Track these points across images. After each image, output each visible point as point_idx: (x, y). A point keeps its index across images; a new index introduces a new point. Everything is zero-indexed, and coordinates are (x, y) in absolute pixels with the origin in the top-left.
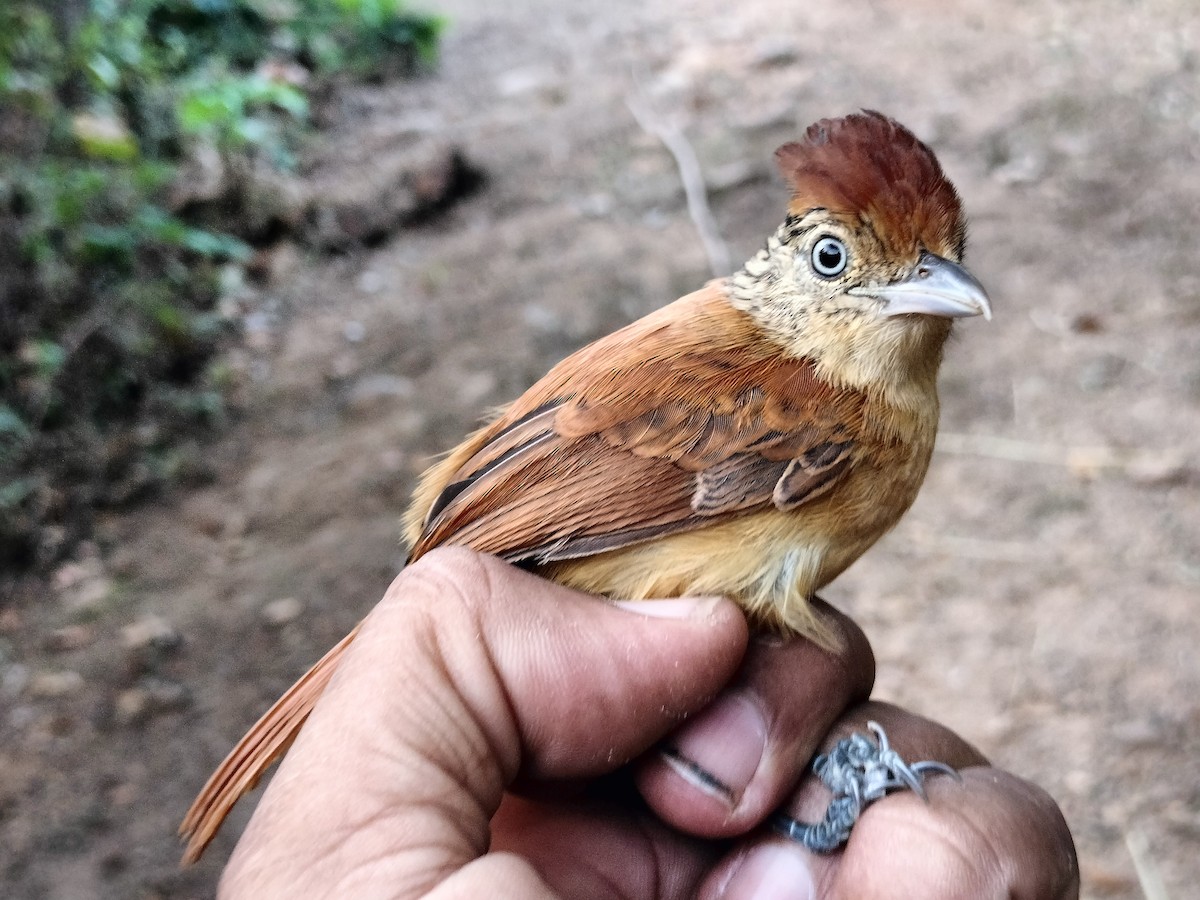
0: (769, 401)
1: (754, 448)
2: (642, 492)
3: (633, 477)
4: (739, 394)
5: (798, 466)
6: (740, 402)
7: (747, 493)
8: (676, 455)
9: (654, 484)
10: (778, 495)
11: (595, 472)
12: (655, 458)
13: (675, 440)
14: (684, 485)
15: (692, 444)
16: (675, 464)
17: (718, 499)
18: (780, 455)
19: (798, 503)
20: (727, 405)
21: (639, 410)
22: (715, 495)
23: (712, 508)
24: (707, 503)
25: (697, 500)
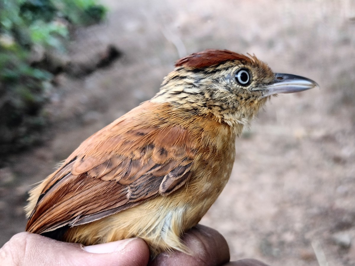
0: (155, 150)
1: (149, 173)
2: (105, 195)
3: (101, 189)
4: (143, 149)
5: (168, 177)
6: (142, 153)
7: (148, 191)
8: (118, 179)
9: (110, 191)
10: (161, 190)
11: (87, 188)
12: (110, 181)
13: (118, 172)
14: (122, 190)
15: (124, 173)
16: (118, 183)
17: (137, 195)
18: (160, 174)
19: (171, 192)
20: (137, 154)
21: (103, 161)
22: (135, 193)
23: (135, 199)
24: (132, 197)
25: (128, 196)
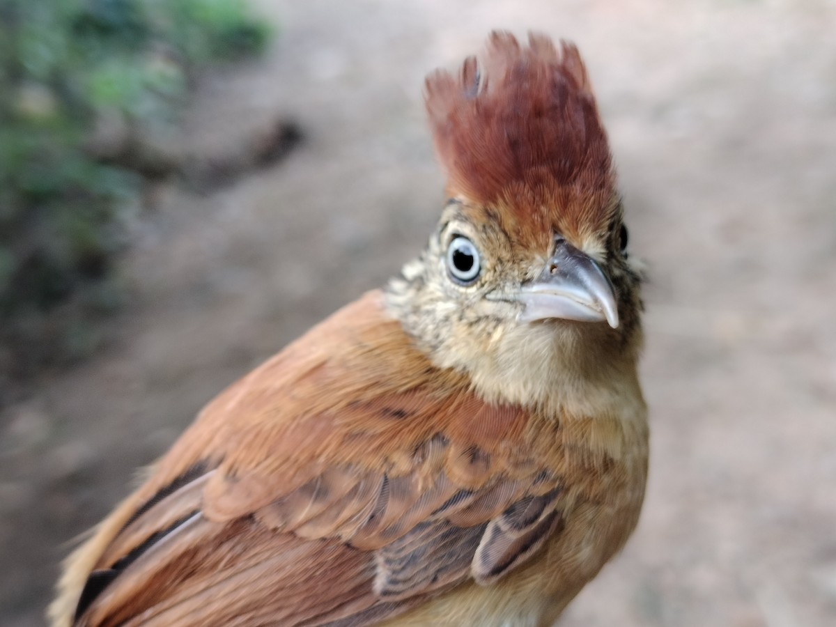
0: (453, 451)
1: (442, 516)
2: (311, 583)
3: (298, 565)
4: (418, 449)
5: (497, 531)
6: (418, 459)
7: (439, 571)
8: (348, 533)
9: (326, 571)
10: (478, 567)
11: (253, 562)
12: (323, 539)
13: (346, 513)
14: (361, 567)
15: (366, 518)
16: (348, 545)
17: (405, 581)
18: (472, 519)
19: (503, 573)
20: (402, 463)
21: (300, 480)
22: (401, 576)
23: (398, 593)
24: (392, 588)
25: (379, 584)
